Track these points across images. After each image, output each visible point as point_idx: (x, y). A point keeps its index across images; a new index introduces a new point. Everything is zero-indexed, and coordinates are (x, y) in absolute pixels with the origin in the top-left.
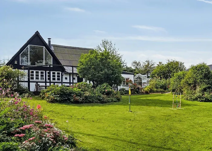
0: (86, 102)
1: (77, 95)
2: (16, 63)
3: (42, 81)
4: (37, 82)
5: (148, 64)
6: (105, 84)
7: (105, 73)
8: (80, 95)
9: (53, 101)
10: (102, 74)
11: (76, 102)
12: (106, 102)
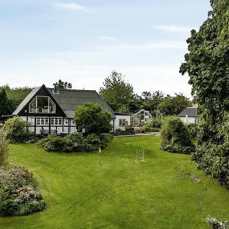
0: (74, 151)
1: (68, 145)
2: (26, 111)
3: (47, 125)
4: (42, 127)
5: (158, 95)
6: (93, 135)
7: (94, 125)
8: (70, 145)
9: (49, 151)
10: (92, 126)
11: (67, 151)
12: (91, 151)
